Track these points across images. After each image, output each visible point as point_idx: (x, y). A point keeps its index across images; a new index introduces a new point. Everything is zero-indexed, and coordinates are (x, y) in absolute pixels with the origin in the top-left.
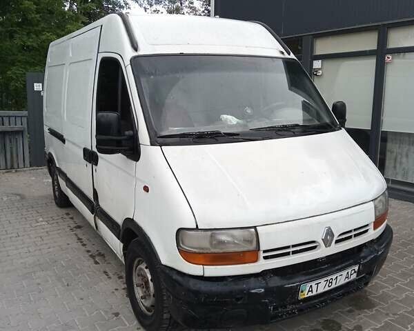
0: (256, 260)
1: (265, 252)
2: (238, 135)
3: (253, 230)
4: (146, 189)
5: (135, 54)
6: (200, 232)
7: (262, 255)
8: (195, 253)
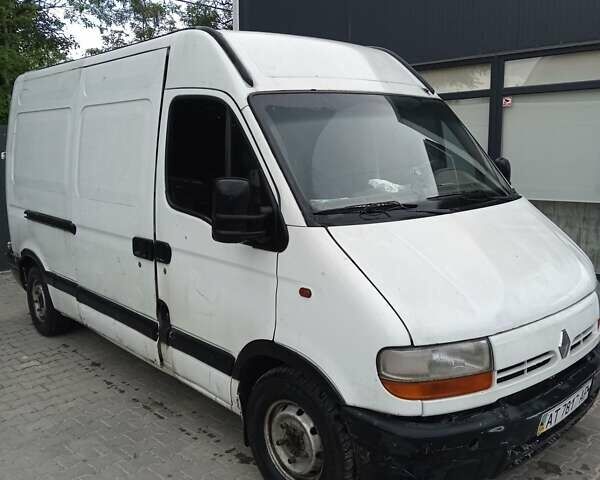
0: (488, 386)
1: (499, 372)
2: (415, 206)
3: (484, 342)
4: (305, 293)
5: (252, 90)
6: (415, 351)
7: (497, 376)
8: (406, 383)
